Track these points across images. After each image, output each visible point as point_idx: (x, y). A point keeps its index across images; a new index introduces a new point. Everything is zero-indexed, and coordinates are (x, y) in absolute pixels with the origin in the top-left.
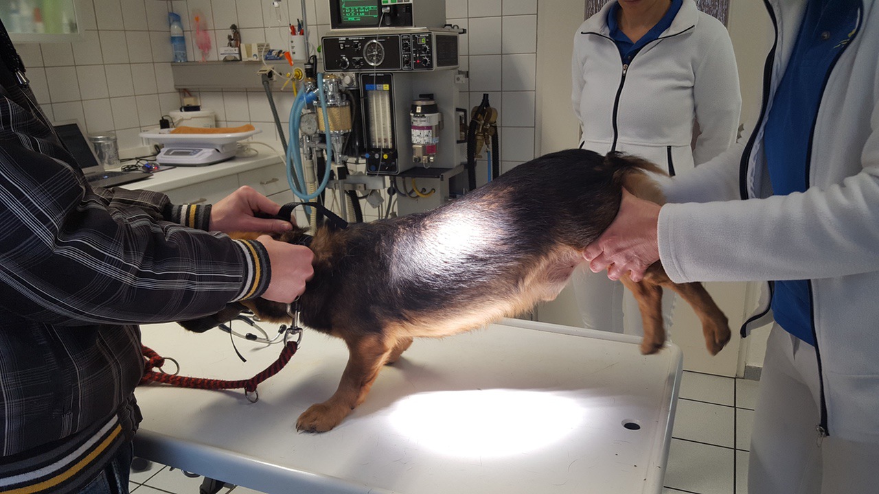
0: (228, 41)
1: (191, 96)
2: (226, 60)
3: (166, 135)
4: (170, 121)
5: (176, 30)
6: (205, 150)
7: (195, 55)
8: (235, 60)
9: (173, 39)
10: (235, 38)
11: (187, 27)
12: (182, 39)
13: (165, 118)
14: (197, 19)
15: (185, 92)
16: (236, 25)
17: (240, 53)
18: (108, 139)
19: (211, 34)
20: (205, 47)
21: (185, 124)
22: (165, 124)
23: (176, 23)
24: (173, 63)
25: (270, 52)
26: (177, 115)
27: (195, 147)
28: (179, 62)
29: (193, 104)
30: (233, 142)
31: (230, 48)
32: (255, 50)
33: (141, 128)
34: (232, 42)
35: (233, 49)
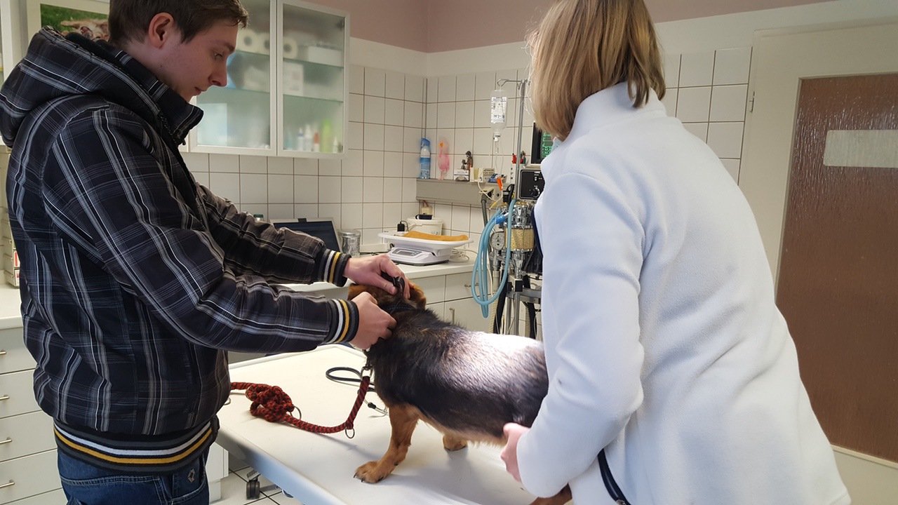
0: (462, 164)
1: (428, 206)
2: (457, 180)
3: (400, 237)
4: (406, 225)
5: (425, 152)
6: (423, 253)
7: (436, 173)
8: (465, 181)
9: (421, 159)
10: (469, 162)
11: (434, 151)
12: (429, 160)
13: (402, 223)
14: (441, 145)
15: (424, 203)
16: (471, 152)
17: (469, 176)
18: (354, 235)
19: (451, 157)
20: (445, 168)
21: (417, 229)
22: (401, 228)
23: (425, 147)
24: (418, 178)
25: (494, 175)
26: (413, 222)
27: (417, 249)
28: (423, 179)
29: (428, 214)
30: (449, 248)
31: (463, 170)
32: (481, 174)
33: (383, 229)
34: (466, 166)
35: (465, 171)
